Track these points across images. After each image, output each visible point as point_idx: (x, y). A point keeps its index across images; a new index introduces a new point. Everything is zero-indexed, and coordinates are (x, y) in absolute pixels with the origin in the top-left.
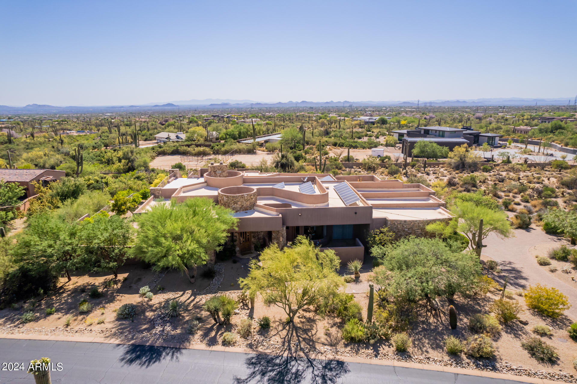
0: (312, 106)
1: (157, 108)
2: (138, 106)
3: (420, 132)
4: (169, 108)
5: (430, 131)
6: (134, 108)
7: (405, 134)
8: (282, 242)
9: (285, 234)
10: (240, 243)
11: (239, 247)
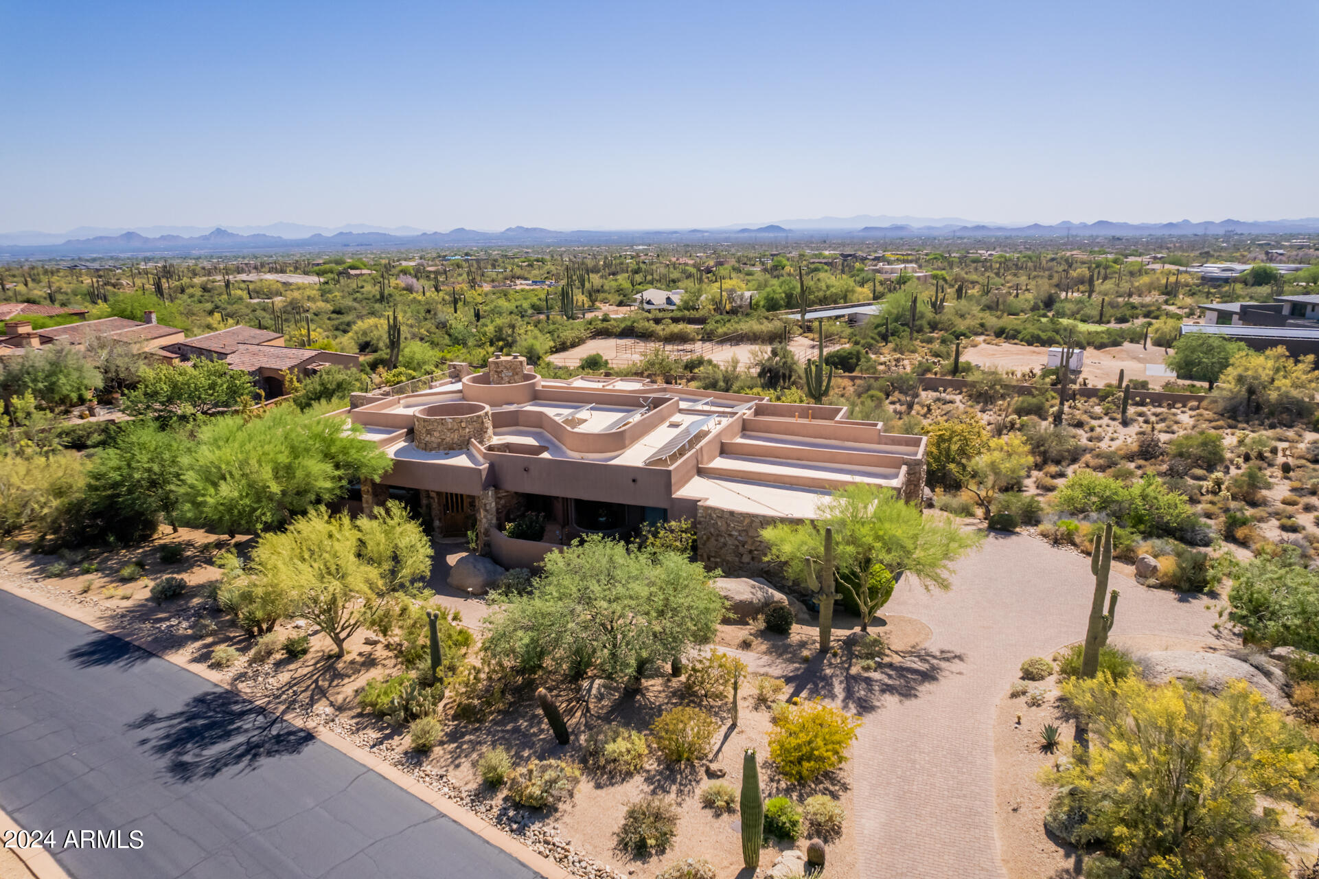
0: (1118, 234)
1: (746, 235)
2: (707, 232)
3: (1278, 310)
4: (771, 235)
5: (1309, 308)
6: (699, 235)
7: (1236, 313)
8: (484, 520)
9: (493, 504)
10: (445, 514)
11: (440, 520)
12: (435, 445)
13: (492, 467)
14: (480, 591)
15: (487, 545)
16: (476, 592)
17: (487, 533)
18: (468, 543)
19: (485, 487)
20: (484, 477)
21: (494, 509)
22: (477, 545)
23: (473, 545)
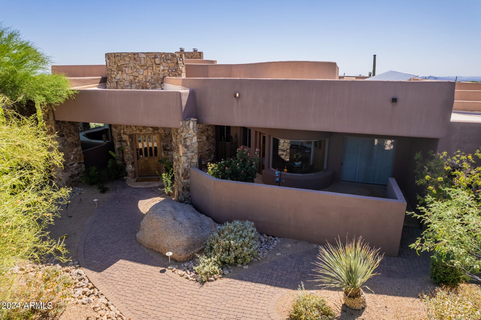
8: (183, 159)
9: (195, 139)
10: (138, 158)
11: (133, 164)
12: (127, 83)
13: (192, 94)
14: (183, 256)
15: (187, 188)
16: (177, 258)
17: (186, 174)
18: (163, 187)
19: (186, 117)
20: (184, 104)
21: (196, 146)
22: (173, 189)
23: (168, 190)
